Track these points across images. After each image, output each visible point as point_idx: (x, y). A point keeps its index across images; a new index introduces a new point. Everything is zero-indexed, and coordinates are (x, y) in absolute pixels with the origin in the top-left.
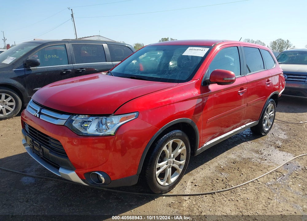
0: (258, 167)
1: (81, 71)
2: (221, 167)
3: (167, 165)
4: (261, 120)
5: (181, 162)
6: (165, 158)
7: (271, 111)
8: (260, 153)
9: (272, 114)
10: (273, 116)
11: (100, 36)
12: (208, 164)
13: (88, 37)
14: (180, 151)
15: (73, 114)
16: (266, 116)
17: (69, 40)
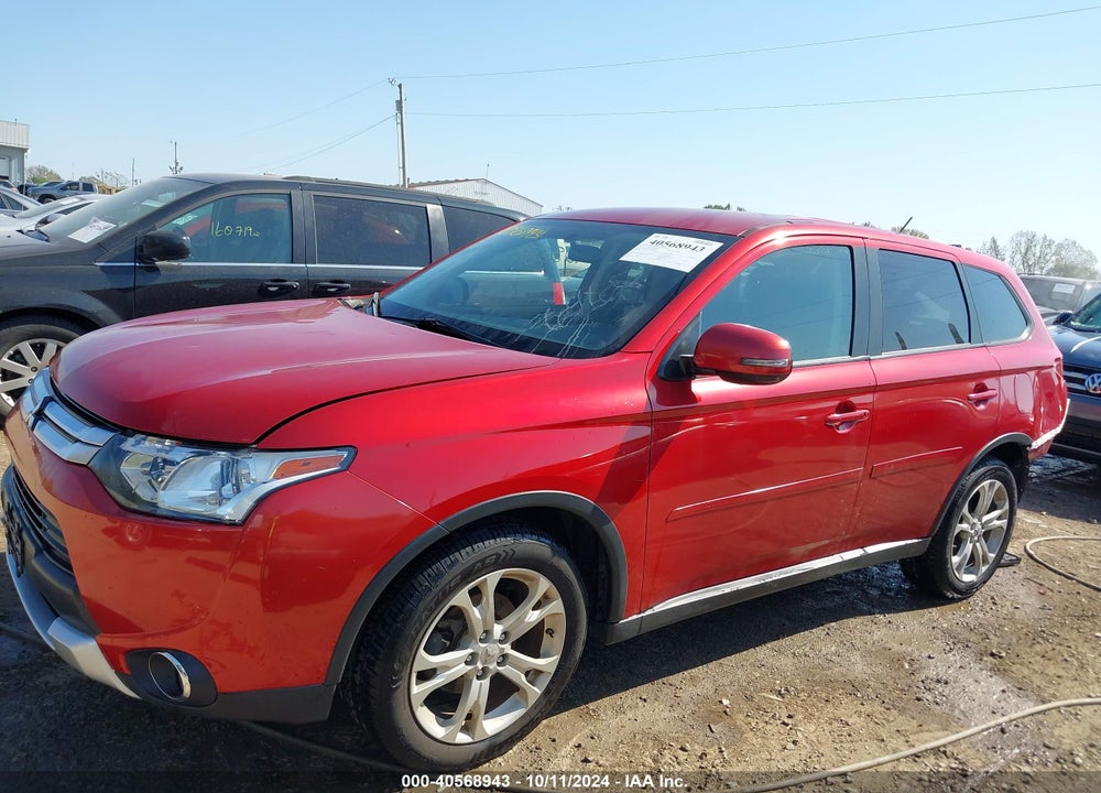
0: (871, 725)
1: (333, 290)
2: (721, 702)
3: (469, 668)
4: (941, 538)
5: (540, 662)
6: (465, 637)
7: (993, 507)
8: (907, 666)
9: (999, 518)
10: (1001, 527)
11: (487, 182)
12: (678, 684)
13: (438, 183)
14: (533, 617)
15: (126, 432)
16: (965, 526)
17: (309, 179)
